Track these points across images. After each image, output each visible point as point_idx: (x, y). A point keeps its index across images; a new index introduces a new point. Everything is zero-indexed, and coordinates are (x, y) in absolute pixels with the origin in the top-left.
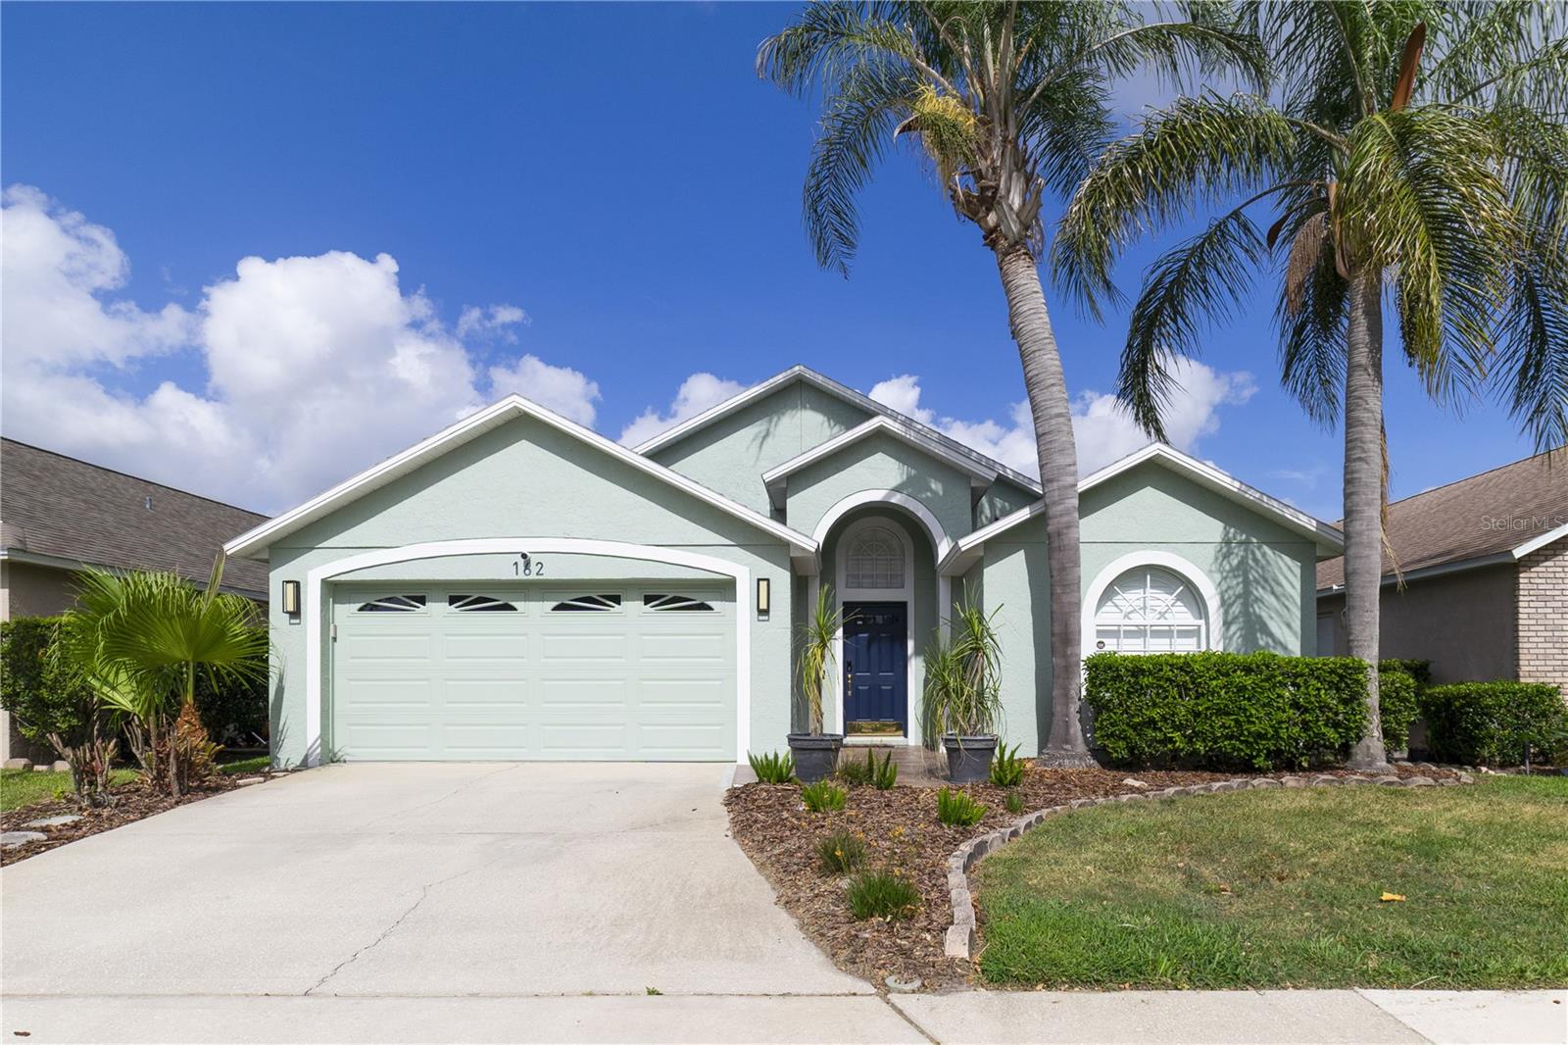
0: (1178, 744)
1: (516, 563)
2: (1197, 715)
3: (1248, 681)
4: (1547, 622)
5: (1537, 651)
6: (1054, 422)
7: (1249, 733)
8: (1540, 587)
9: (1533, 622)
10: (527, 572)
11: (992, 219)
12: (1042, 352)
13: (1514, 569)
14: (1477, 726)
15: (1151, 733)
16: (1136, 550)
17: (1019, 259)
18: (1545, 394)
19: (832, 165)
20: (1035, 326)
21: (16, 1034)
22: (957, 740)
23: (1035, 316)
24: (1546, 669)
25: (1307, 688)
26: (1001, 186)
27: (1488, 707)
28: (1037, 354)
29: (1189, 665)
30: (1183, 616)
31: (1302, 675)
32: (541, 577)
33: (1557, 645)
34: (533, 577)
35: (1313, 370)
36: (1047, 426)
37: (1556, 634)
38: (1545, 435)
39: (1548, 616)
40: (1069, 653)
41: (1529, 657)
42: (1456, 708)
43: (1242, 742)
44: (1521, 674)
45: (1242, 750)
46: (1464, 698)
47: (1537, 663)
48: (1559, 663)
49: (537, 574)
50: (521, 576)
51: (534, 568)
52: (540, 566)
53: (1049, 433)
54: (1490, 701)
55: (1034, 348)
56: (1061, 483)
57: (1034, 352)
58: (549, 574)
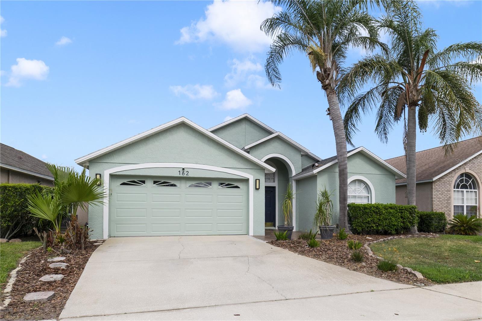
0: (375, 228)
1: (180, 171)
2: (379, 220)
3: (392, 211)
4: (438, 197)
5: (436, 204)
6: (342, 139)
7: (392, 225)
8: (437, 188)
9: (436, 197)
10: (183, 174)
11: (327, 82)
12: (340, 120)
13: (432, 183)
14: (430, 222)
15: (368, 225)
16: (355, 175)
17: (334, 94)
18: (447, 141)
19: (272, 58)
20: (338, 113)
21: (239, 315)
22: (326, 227)
23: (337, 110)
24: (438, 208)
25: (405, 213)
26: (331, 74)
27: (432, 218)
28: (338, 121)
29: (378, 207)
30: (365, 193)
31: (404, 210)
32: (188, 176)
33: (440, 203)
34: (185, 176)
35: (383, 130)
36: (341, 141)
37: (440, 200)
38: (447, 151)
39: (439, 195)
40: (345, 203)
41: (435, 205)
42: (424, 218)
43: (390, 227)
44: (433, 210)
45: (389, 229)
46: (426, 215)
47: (436, 207)
48: (441, 207)
49: (187, 175)
50: (181, 175)
51: (186, 173)
52: (188, 172)
53: (341, 142)
54: (433, 216)
55: (338, 119)
56: (344, 156)
57: (338, 120)
58: (191, 175)
